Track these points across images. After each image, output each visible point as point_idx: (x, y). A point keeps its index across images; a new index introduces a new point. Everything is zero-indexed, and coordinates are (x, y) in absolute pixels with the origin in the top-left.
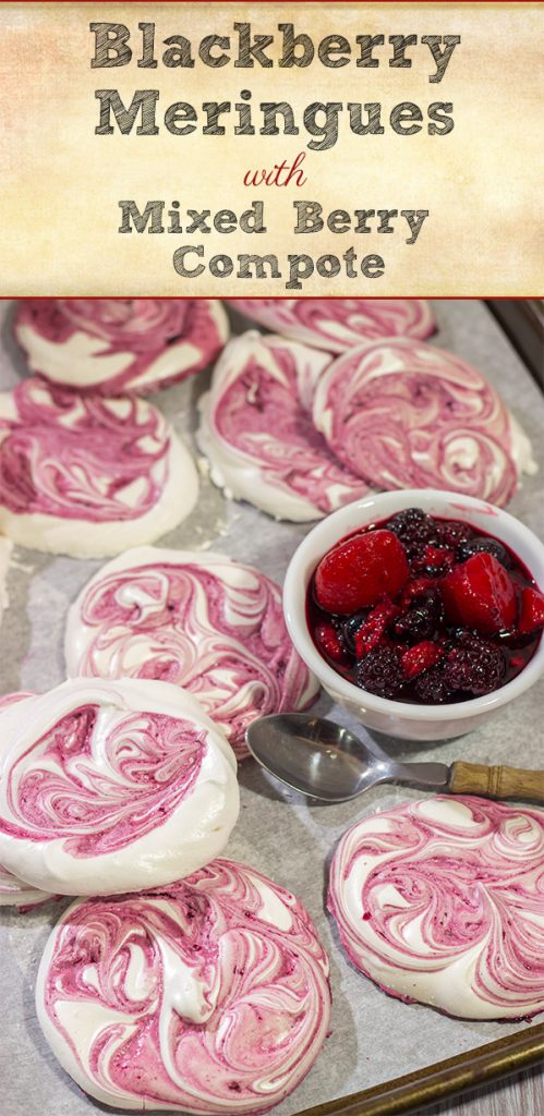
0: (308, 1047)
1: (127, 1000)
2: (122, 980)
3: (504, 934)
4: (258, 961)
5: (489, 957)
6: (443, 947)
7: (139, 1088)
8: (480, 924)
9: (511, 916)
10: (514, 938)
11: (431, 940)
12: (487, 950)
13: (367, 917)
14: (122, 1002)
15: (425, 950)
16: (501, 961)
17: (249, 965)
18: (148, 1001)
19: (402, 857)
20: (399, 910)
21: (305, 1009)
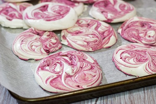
0: (96, 81)
1: (55, 72)
2: (54, 69)
3: (152, 61)
4: (85, 66)
5: (149, 65)
6: (138, 62)
7: (56, 87)
8: (146, 59)
9: (154, 59)
10: (154, 62)
11: (136, 61)
12: (148, 63)
13: (121, 58)
14: (54, 72)
15: (134, 63)
16: (151, 65)
17: (83, 67)
18: (60, 72)
19: (129, 50)
20: (129, 57)
21: (96, 75)
